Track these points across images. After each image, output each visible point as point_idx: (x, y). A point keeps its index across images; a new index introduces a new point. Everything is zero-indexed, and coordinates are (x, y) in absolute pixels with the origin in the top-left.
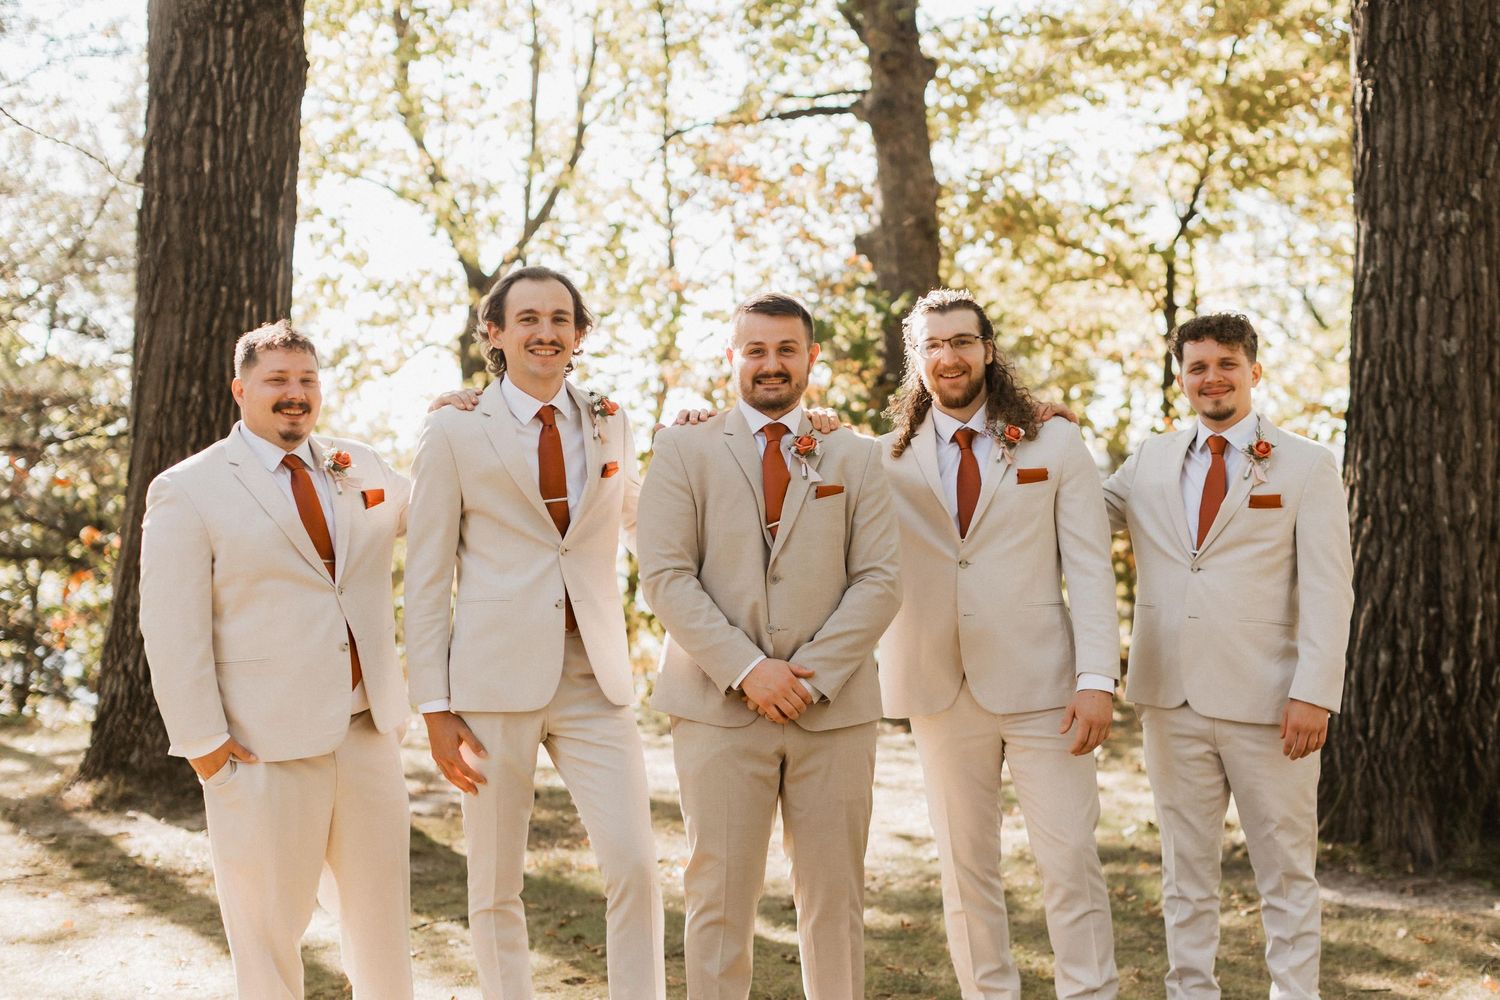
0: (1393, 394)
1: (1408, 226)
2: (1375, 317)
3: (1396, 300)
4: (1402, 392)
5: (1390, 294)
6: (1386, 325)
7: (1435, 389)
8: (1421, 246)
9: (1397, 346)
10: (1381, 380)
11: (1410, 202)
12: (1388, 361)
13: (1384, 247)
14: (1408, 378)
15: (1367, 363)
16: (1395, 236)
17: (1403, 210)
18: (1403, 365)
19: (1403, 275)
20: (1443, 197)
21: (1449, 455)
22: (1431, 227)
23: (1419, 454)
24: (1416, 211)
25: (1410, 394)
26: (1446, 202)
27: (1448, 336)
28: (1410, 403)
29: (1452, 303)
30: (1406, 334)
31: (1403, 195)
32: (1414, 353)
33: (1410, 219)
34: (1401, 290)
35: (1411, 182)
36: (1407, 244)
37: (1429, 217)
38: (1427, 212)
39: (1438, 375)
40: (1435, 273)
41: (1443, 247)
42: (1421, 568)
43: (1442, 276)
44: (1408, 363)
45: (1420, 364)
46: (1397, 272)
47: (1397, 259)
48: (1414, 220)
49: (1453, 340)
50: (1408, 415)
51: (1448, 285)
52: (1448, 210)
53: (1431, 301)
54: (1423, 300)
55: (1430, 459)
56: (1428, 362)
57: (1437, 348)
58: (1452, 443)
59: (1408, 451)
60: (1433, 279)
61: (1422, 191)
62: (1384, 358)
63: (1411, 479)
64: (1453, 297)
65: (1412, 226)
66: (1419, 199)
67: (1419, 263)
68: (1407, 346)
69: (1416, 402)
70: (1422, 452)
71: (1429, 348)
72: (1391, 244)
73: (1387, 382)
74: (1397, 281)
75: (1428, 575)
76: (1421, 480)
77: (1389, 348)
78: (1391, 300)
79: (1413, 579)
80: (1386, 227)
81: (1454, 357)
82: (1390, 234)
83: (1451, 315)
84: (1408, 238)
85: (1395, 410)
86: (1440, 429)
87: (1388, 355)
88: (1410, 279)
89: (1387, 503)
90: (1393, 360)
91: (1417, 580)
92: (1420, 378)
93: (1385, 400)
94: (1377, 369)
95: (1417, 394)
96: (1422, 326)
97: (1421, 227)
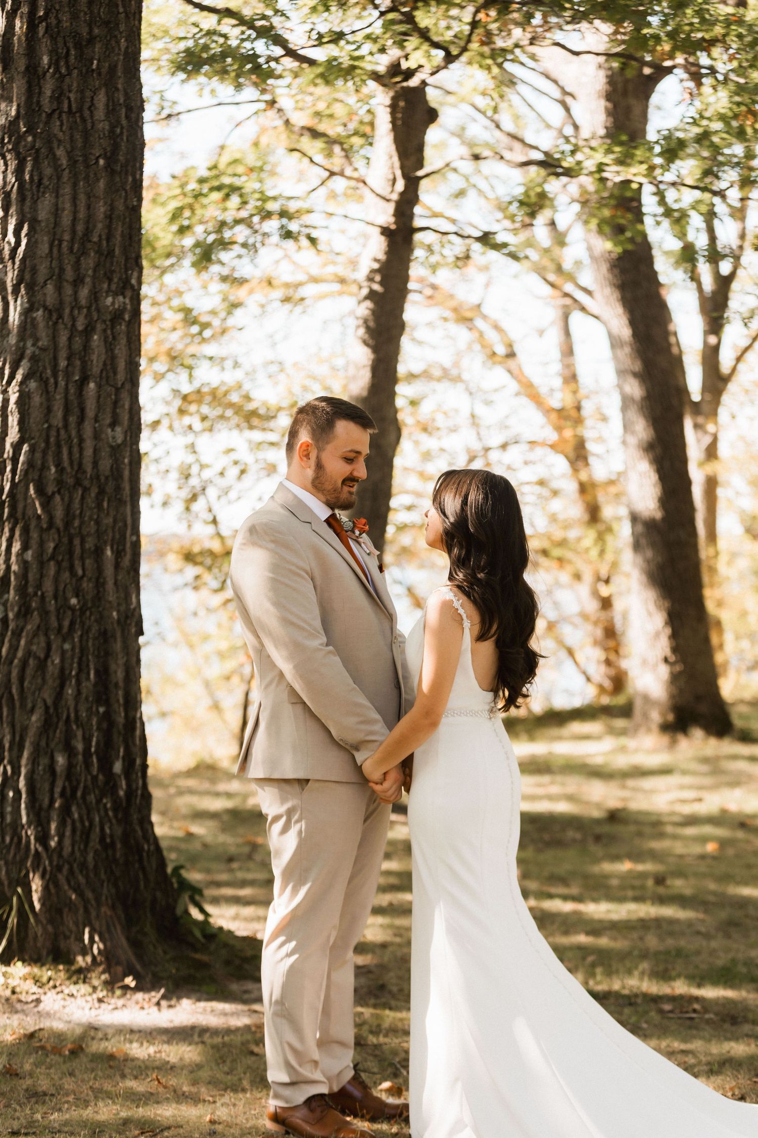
0: (60, 482)
1: (76, 305)
2: (37, 400)
3: (62, 383)
4: (71, 481)
5: (55, 375)
6: (49, 410)
7: (103, 479)
8: (89, 330)
9: (62, 432)
10: (44, 467)
11: (78, 282)
12: (53, 448)
13: (47, 326)
14: (76, 467)
15: (25, 447)
16: (60, 317)
17: (68, 290)
18: (70, 453)
19: (69, 358)
20: (110, 280)
21: (115, 547)
22: (98, 310)
23: (87, 546)
24: (84, 293)
25: (78, 483)
26: (114, 287)
27: (113, 425)
28: (80, 492)
29: (118, 390)
30: (72, 419)
31: (69, 274)
32: (81, 441)
33: (76, 299)
34: (68, 375)
35: (78, 262)
36: (73, 325)
37: (96, 299)
38: (95, 296)
39: (106, 464)
40: (103, 357)
41: (109, 332)
42: (92, 666)
43: (108, 362)
44: (76, 450)
45: (89, 452)
46: (63, 354)
47: (63, 339)
48: (83, 302)
49: (118, 429)
50: (76, 504)
51: (115, 373)
52: (115, 294)
53: (99, 386)
54: (92, 385)
55: (98, 552)
56: (96, 451)
57: (103, 436)
58: (117, 536)
59: (77, 542)
60: (101, 365)
61: (90, 272)
62: (47, 441)
63: (80, 572)
64: (119, 386)
65: (80, 308)
66: (88, 280)
67: (86, 347)
68: (74, 433)
69: (86, 490)
70: (90, 544)
71: (97, 436)
72: (56, 323)
73: (53, 470)
74: (63, 364)
75: (97, 672)
76: (89, 574)
77: (53, 433)
78: (56, 383)
79: (83, 676)
80: (50, 307)
81: (119, 446)
82: (55, 314)
83: (116, 403)
84: (74, 320)
85: (62, 499)
86: (108, 521)
87: (52, 440)
88: (78, 363)
89: (56, 597)
90: (59, 446)
91: (88, 678)
92: (89, 468)
93: (51, 488)
94: (38, 455)
95: (86, 483)
96: (90, 413)
97: (89, 308)
